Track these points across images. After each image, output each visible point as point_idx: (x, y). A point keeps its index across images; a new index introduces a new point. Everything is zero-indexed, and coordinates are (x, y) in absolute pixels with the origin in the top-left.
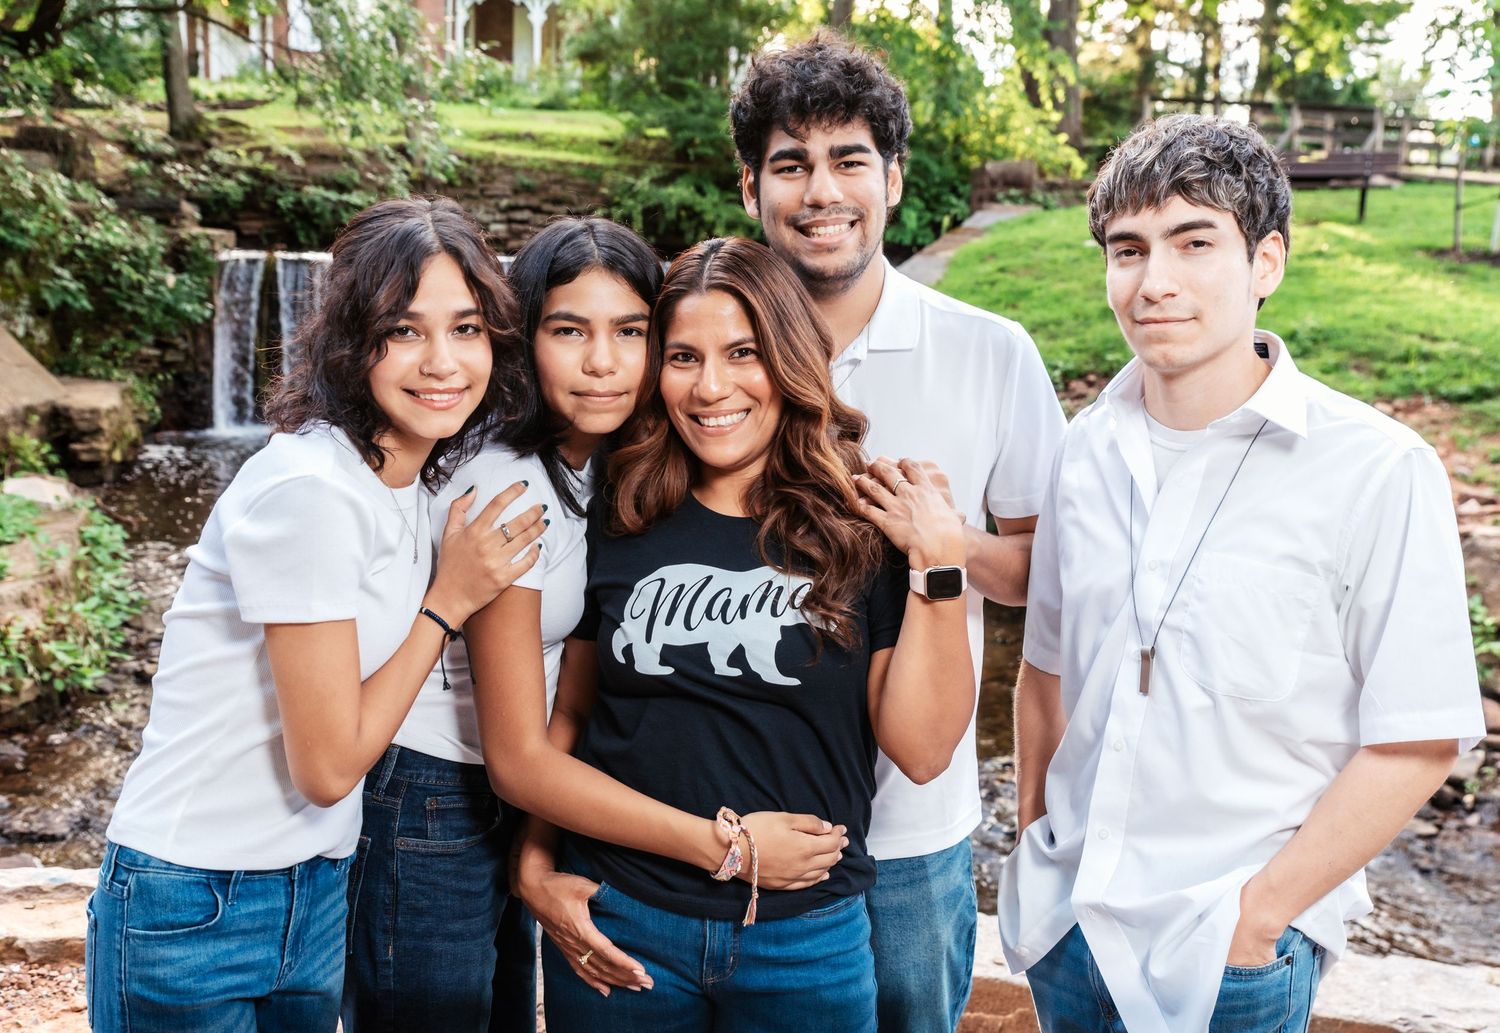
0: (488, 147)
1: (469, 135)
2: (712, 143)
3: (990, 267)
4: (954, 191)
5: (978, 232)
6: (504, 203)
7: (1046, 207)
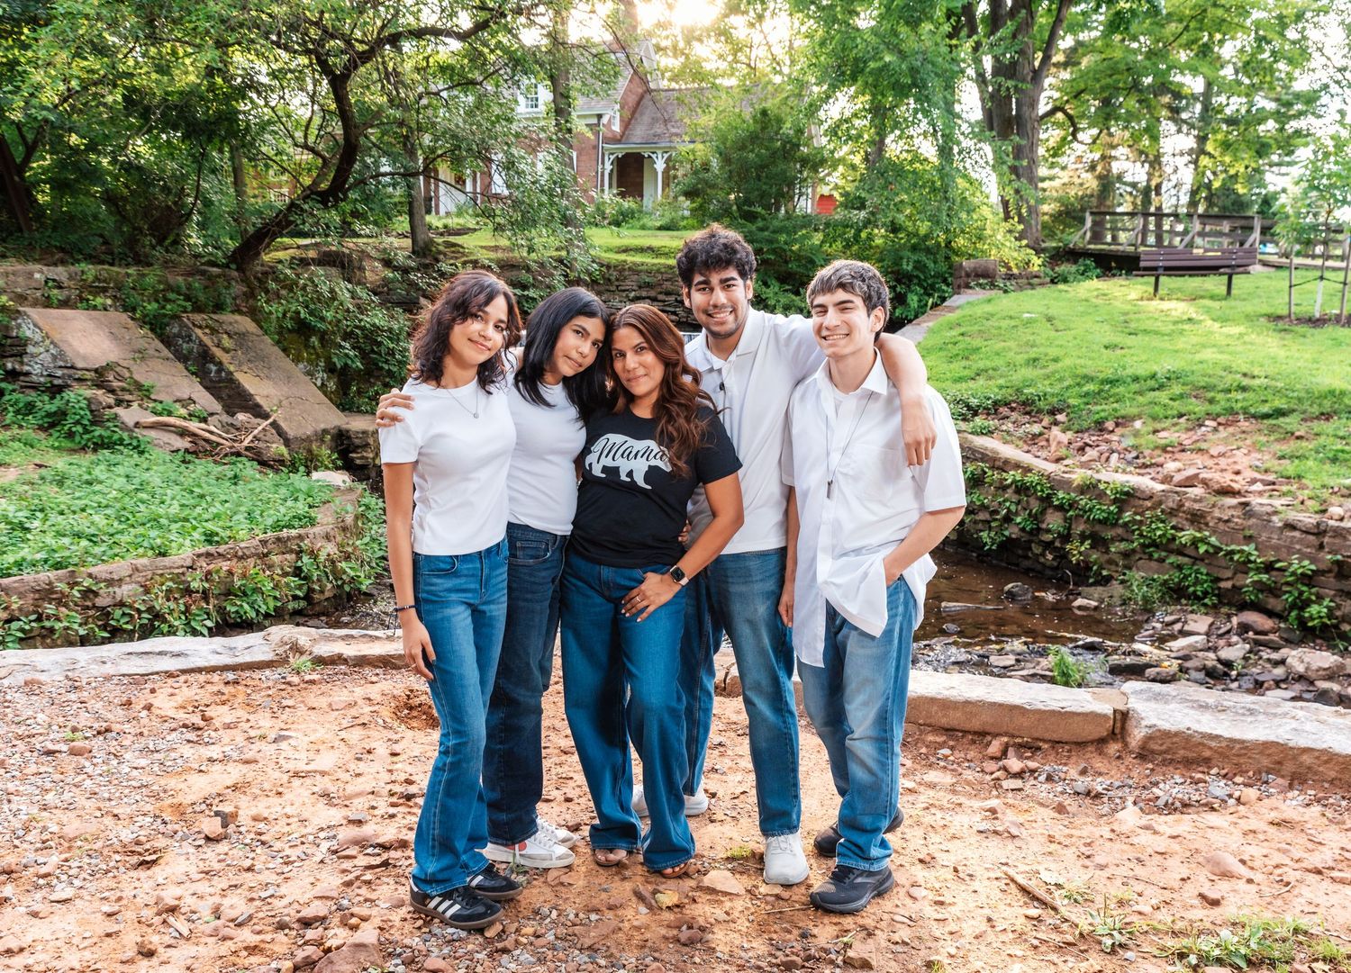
0: (622, 257)
1: (609, 250)
2: (774, 251)
3: (954, 333)
4: (945, 281)
5: (952, 309)
6: (632, 295)
7: (1006, 292)
